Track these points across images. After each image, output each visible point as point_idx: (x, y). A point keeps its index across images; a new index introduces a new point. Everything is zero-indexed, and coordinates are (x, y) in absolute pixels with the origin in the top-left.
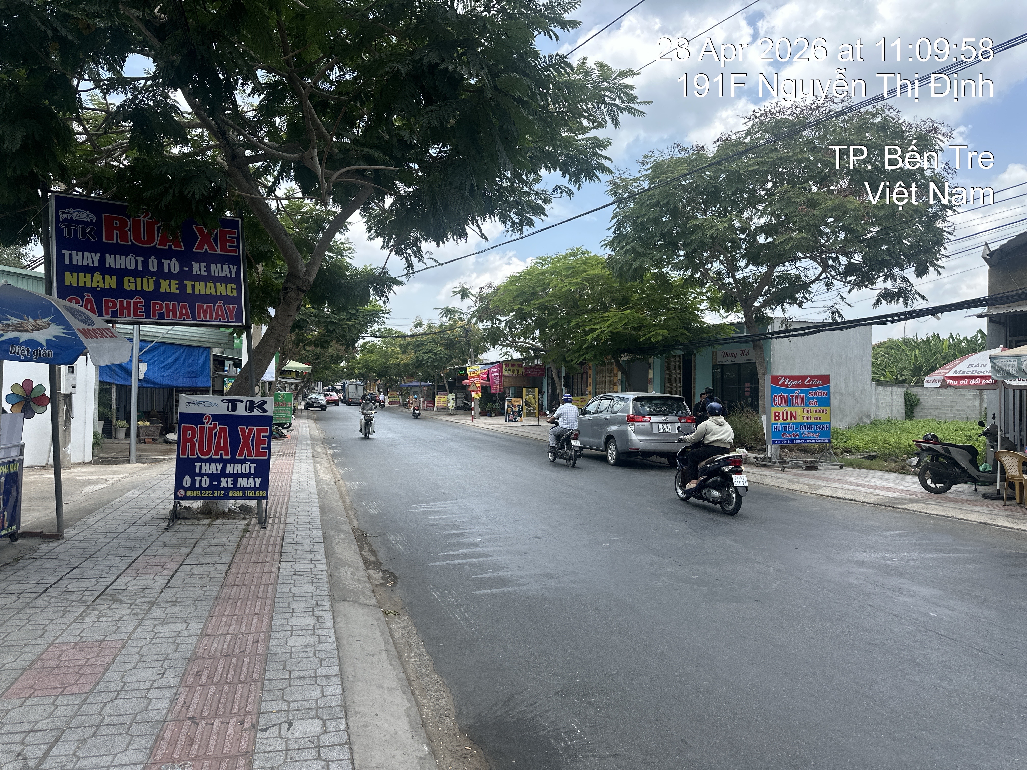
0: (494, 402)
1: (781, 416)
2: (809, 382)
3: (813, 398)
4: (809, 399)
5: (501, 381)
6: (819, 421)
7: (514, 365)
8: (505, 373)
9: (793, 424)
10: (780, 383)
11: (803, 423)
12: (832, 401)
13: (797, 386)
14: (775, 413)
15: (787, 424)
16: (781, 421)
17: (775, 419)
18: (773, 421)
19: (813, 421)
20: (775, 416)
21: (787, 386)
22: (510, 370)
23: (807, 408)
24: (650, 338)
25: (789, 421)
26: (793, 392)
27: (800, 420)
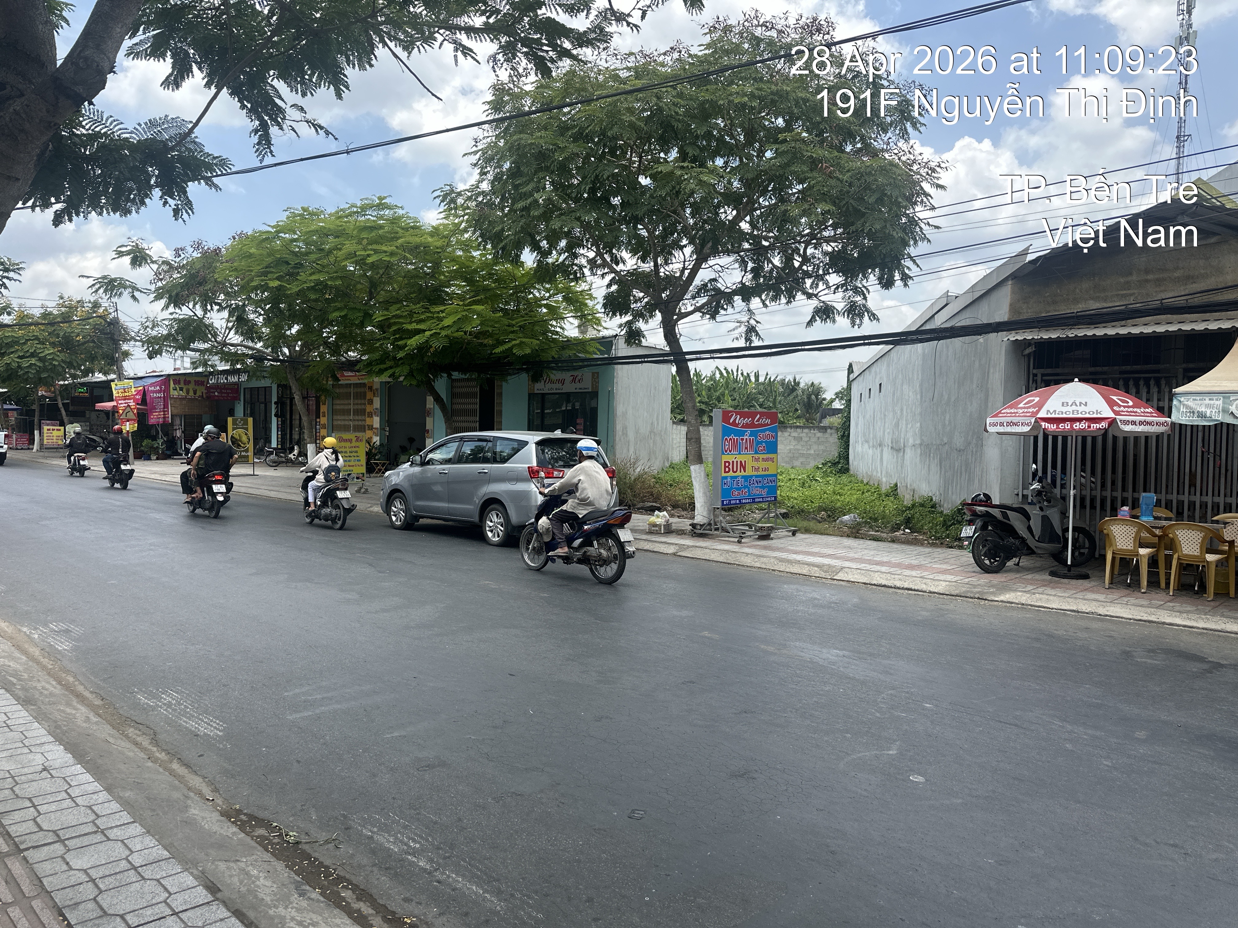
0: (154, 438)
1: (731, 467)
2: (758, 421)
3: (761, 443)
4: (759, 443)
5: (166, 406)
6: (766, 473)
7: (189, 382)
8: (174, 393)
9: (743, 477)
10: (731, 421)
11: (751, 476)
12: (779, 447)
13: (746, 426)
14: (725, 462)
15: (736, 477)
16: (731, 474)
17: (725, 472)
18: (724, 475)
19: (761, 473)
20: (725, 467)
21: (737, 425)
22: (181, 389)
23: (756, 456)
24: (511, 349)
25: (738, 473)
26: (743, 433)
27: (749, 472)
